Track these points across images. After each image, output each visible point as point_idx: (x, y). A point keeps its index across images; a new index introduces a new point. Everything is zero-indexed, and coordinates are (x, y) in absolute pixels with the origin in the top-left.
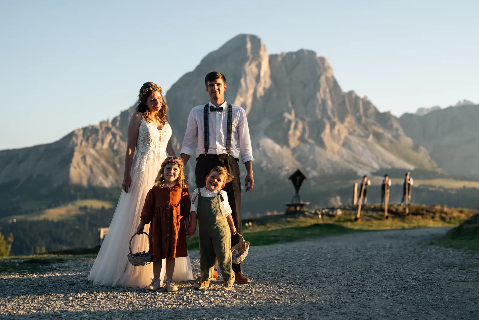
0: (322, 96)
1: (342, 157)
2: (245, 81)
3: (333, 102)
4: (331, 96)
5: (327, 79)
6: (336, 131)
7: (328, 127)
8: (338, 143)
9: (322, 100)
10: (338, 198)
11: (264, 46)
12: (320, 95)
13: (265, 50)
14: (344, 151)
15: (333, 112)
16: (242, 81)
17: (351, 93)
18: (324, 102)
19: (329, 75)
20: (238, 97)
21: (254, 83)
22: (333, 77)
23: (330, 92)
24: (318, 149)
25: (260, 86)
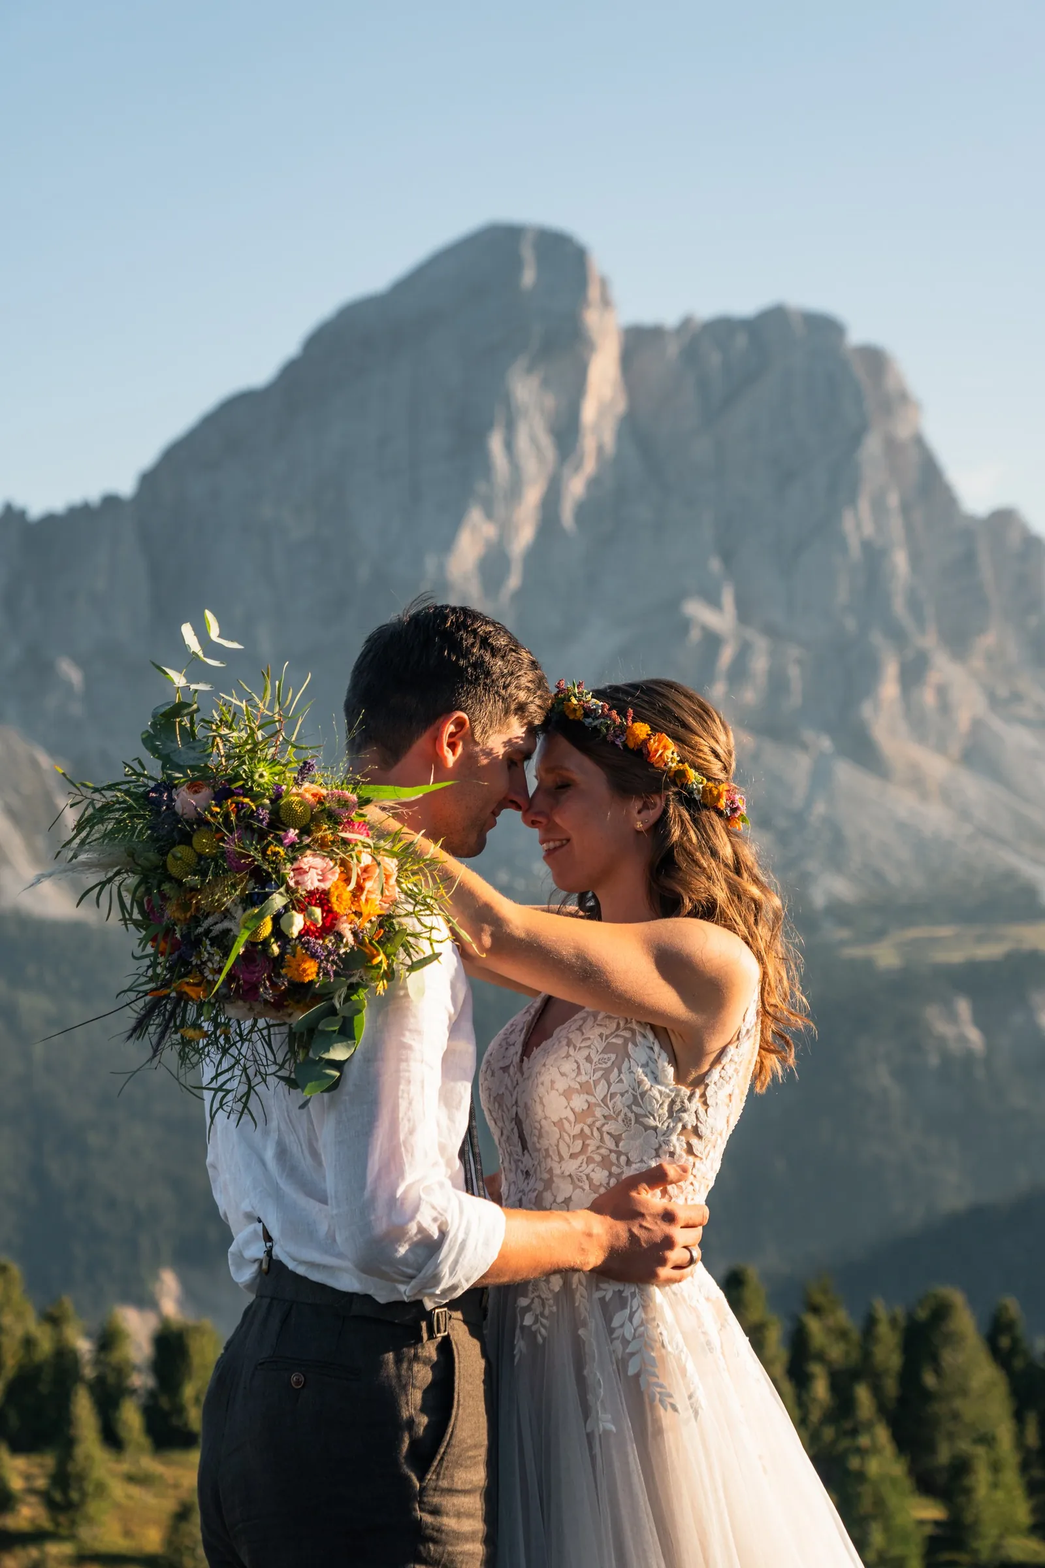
0: (868, 529)
1: (964, 815)
2: (509, 446)
3: (915, 558)
4: (909, 528)
5: (892, 446)
6: (928, 697)
7: (891, 671)
8: (941, 748)
9: (867, 546)
10: (963, 1007)
11: (604, 284)
12: (858, 526)
13: (606, 302)
14: (973, 788)
15: (915, 606)
16: (496, 443)
17: (1003, 519)
18: (874, 555)
19: (903, 432)
20: (475, 515)
21: (550, 453)
22: (919, 441)
23: (905, 509)
24: (845, 773)
25: (578, 468)
